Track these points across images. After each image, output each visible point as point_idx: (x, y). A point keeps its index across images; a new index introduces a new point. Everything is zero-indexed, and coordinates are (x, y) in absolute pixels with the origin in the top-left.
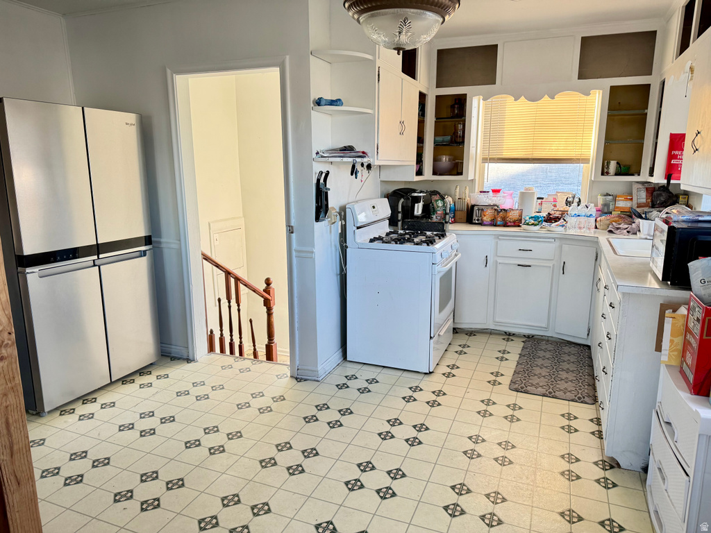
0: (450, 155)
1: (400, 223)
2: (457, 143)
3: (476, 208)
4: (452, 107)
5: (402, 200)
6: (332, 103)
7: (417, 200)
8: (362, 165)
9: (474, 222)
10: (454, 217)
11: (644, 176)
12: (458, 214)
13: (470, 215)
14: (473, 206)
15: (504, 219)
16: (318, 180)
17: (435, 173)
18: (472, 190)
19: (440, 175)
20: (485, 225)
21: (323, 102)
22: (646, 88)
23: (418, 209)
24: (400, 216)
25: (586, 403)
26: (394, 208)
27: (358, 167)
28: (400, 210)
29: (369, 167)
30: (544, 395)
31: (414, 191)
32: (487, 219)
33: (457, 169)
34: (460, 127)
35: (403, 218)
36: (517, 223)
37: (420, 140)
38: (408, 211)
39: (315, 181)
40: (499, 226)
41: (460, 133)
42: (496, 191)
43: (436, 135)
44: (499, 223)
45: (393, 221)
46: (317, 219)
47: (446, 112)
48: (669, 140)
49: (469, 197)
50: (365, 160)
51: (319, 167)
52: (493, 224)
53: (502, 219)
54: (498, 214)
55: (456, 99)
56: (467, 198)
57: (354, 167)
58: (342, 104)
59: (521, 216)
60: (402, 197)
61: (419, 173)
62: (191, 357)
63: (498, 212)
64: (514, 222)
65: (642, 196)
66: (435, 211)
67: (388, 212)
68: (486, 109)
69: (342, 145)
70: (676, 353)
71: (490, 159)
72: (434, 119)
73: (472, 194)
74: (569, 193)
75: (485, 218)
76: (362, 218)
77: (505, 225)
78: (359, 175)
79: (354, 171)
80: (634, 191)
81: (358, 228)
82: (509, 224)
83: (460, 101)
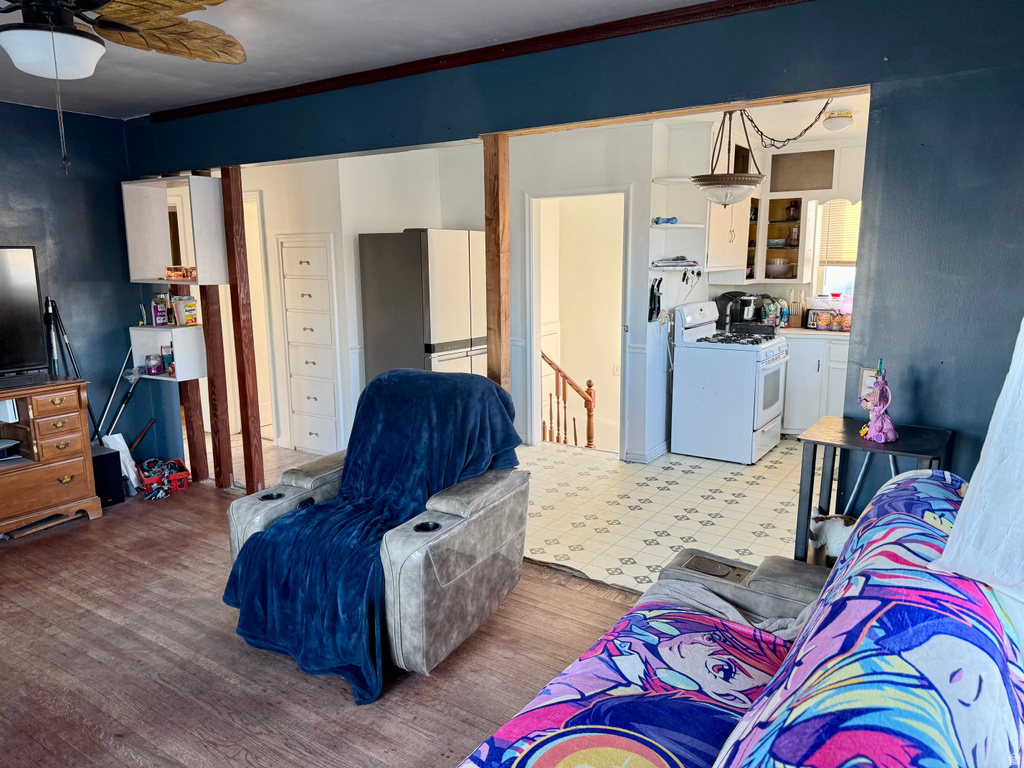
0: (785, 258)
1: (728, 327)
2: (791, 246)
3: (811, 312)
4: (788, 209)
5: (731, 303)
6: (668, 221)
7: (746, 303)
8: (693, 273)
9: (809, 326)
10: (788, 321)
12: (792, 318)
13: (805, 321)
14: (808, 310)
15: (839, 324)
16: (653, 286)
17: (768, 276)
18: (809, 294)
19: (774, 278)
20: (820, 330)
21: (660, 221)
23: (749, 313)
24: (728, 319)
26: (722, 311)
27: (689, 274)
28: (728, 313)
29: (699, 274)
31: (744, 294)
32: (822, 323)
33: (791, 272)
34: (795, 230)
35: (732, 321)
37: (752, 243)
38: (737, 316)
39: (649, 287)
40: (835, 331)
41: (795, 236)
42: (835, 295)
43: (770, 237)
44: (834, 328)
45: (720, 324)
46: (650, 319)
47: (781, 214)
49: (805, 300)
50: (696, 269)
51: (654, 275)
52: (829, 329)
54: (834, 319)
55: (791, 203)
56: (803, 302)
57: (685, 274)
58: (677, 222)
60: (731, 300)
61: (750, 276)
62: (529, 442)
63: (834, 317)
66: (766, 315)
67: (716, 315)
68: (824, 211)
69: (675, 256)
71: (828, 262)
72: (768, 223)
73: (808, 298)
75: (820, 323)
76: (689, 320)
77: (841, 330)
78: (689, 281)
79: (685, 278)
81: (686, 329)
82: (844, 329)
83: (796, 204)
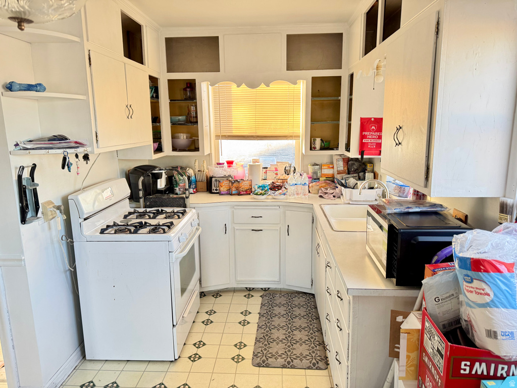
0: (187, 133)
1: (142, 200)
2: (191, 122)
3: (213, 179)
4: (185, 89)
5: (142, 178)
6: (29, 88)
7: (159, 176)
8: (77, 156)
9: (213, 191)
10: (196, 187)
11: (342, 149)
12: (199, 184)
13: (209, 186)
14: (211, 178)
15: (237, 189)
16: (20, 177)
17: (174, 149)
18: (210, 163)
19: (180, 151)
20: (222, 194)
21: (15, 87)
22: (338, 79)
23: (161, 184)
24: (141, 194)
25: (320, 369)
26: (132, 185)
27: (72, 159)
28: (140, 187)
29: (86, 157)
30: (284, 367)
31: (154, 168)
32: (224, 189)
33: (193, 146)
34: (193, 108)
35: (145, 195)
36: (249, 192)
37: (156, 119)
38: (151, 189)
39: (15, 178)
40: (234, 195)
41: (193, 114)
42: (230, 163)
43: (172, 114)
44: (234, 192)
45: (133, 198)
46: (24, 220)
47: (179, 95)
48: (360, 123)
49: (208, 169)
50: (81, 151)
52: (229, 193)
53: (237, 188)
54: (232, 185)
55: (187, 83)
56: (206, 170)
57: (65, 159)
58: (44, 90)
59: (251, 185)
60: (143, 174)
61: (159, 149)
63: (233, 183)
64: (246, 191)
65: (340, 165)
66: (177, 184)
67: (127, 191)
68: (214, 92)
69: (51, 134)
70: (413, 368)
71: (222, 136)
72: (168, 101)
73: (209, 167)
74: (286, 163)
75: (222, 189)
76: (87, 209)
77: (239, 194)
78: (73, 168)
79: (65, 163)
80: (335, 162)
81: (85, 219)
82: (242, 193)
83: (191, 86)
